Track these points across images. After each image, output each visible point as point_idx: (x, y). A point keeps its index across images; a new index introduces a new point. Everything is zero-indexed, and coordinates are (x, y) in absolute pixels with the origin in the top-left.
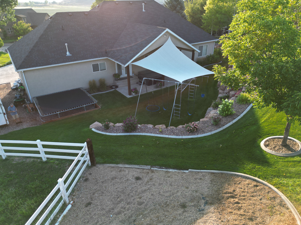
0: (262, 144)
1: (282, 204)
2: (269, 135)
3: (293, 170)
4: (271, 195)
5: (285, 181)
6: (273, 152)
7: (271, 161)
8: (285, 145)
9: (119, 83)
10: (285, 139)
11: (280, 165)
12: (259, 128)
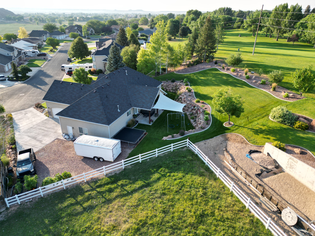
0: (224, 125)
1: (238, 135)
2: (224, 122)
3: (235, 128)
4: (235, 135)
5: (235, 131)
6: (228, 126)
7: (230, 128)
8: (229, 124)
9: (137, 119)
10: (229, 122)
11: (232, 129)
12: (220, 122)
